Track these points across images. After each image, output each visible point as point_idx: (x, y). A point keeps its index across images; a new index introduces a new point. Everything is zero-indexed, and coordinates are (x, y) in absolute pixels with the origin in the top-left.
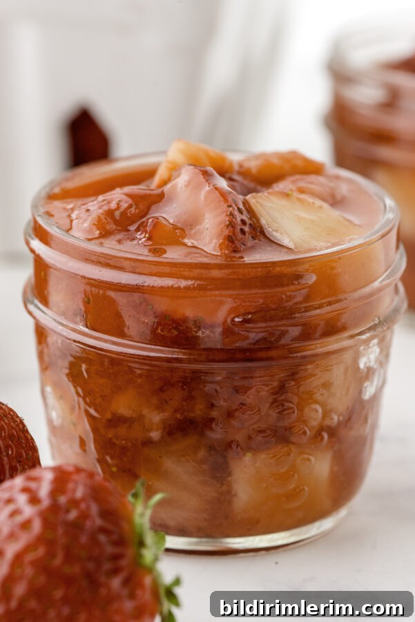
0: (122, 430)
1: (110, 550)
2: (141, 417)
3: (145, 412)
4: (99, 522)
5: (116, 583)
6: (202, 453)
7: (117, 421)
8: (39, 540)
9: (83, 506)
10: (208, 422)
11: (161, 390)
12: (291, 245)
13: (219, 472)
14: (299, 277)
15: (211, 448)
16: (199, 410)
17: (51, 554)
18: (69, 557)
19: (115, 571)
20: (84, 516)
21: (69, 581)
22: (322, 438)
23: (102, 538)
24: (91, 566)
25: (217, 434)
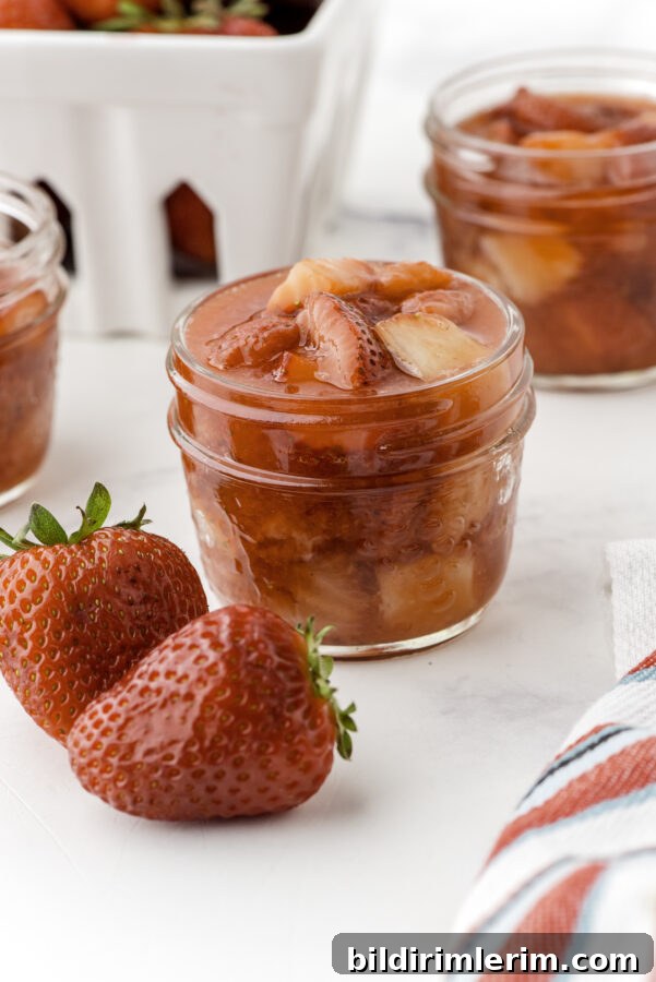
0: (274, 551)
1: (290, 685)
2: (291, 538)
3: (295, 534)
4: (277, 659)
5: (298, 715)
6: (351, 569)
7: (266, 543)
8: (225, 683)
9: (261, 646)
10: (359, 543)
11: (308, 513)
12: (419, 375)
13: (368, 584)
14: (435, 404)
15: (360, 564)
16: (344, 530)
17: (237, 695)
18: (254, 698)
19: (297, 705)
20: (263, 657)
21: (256, 719)
22: (466, 545)
23: (281, 675)
24: (274, 703)
25: (368, 552)
